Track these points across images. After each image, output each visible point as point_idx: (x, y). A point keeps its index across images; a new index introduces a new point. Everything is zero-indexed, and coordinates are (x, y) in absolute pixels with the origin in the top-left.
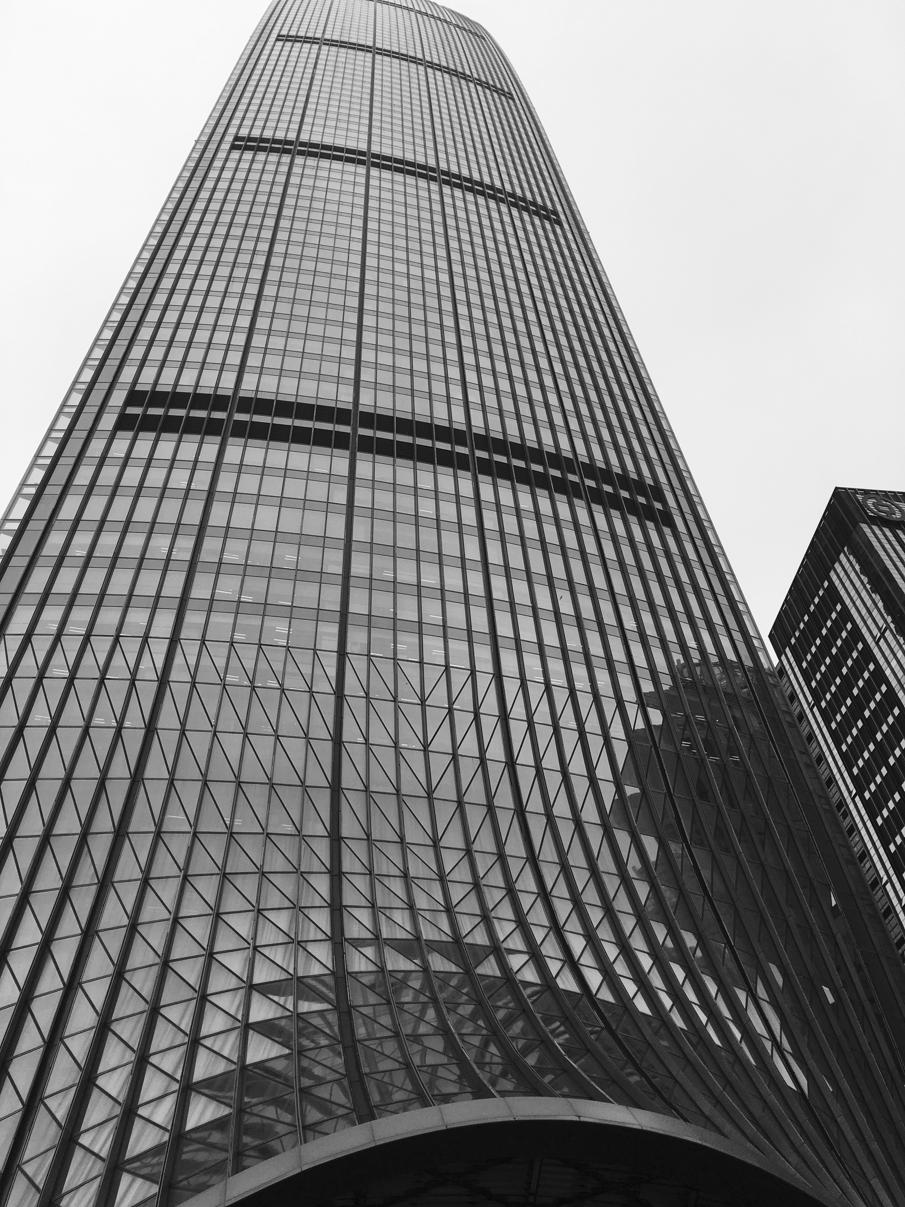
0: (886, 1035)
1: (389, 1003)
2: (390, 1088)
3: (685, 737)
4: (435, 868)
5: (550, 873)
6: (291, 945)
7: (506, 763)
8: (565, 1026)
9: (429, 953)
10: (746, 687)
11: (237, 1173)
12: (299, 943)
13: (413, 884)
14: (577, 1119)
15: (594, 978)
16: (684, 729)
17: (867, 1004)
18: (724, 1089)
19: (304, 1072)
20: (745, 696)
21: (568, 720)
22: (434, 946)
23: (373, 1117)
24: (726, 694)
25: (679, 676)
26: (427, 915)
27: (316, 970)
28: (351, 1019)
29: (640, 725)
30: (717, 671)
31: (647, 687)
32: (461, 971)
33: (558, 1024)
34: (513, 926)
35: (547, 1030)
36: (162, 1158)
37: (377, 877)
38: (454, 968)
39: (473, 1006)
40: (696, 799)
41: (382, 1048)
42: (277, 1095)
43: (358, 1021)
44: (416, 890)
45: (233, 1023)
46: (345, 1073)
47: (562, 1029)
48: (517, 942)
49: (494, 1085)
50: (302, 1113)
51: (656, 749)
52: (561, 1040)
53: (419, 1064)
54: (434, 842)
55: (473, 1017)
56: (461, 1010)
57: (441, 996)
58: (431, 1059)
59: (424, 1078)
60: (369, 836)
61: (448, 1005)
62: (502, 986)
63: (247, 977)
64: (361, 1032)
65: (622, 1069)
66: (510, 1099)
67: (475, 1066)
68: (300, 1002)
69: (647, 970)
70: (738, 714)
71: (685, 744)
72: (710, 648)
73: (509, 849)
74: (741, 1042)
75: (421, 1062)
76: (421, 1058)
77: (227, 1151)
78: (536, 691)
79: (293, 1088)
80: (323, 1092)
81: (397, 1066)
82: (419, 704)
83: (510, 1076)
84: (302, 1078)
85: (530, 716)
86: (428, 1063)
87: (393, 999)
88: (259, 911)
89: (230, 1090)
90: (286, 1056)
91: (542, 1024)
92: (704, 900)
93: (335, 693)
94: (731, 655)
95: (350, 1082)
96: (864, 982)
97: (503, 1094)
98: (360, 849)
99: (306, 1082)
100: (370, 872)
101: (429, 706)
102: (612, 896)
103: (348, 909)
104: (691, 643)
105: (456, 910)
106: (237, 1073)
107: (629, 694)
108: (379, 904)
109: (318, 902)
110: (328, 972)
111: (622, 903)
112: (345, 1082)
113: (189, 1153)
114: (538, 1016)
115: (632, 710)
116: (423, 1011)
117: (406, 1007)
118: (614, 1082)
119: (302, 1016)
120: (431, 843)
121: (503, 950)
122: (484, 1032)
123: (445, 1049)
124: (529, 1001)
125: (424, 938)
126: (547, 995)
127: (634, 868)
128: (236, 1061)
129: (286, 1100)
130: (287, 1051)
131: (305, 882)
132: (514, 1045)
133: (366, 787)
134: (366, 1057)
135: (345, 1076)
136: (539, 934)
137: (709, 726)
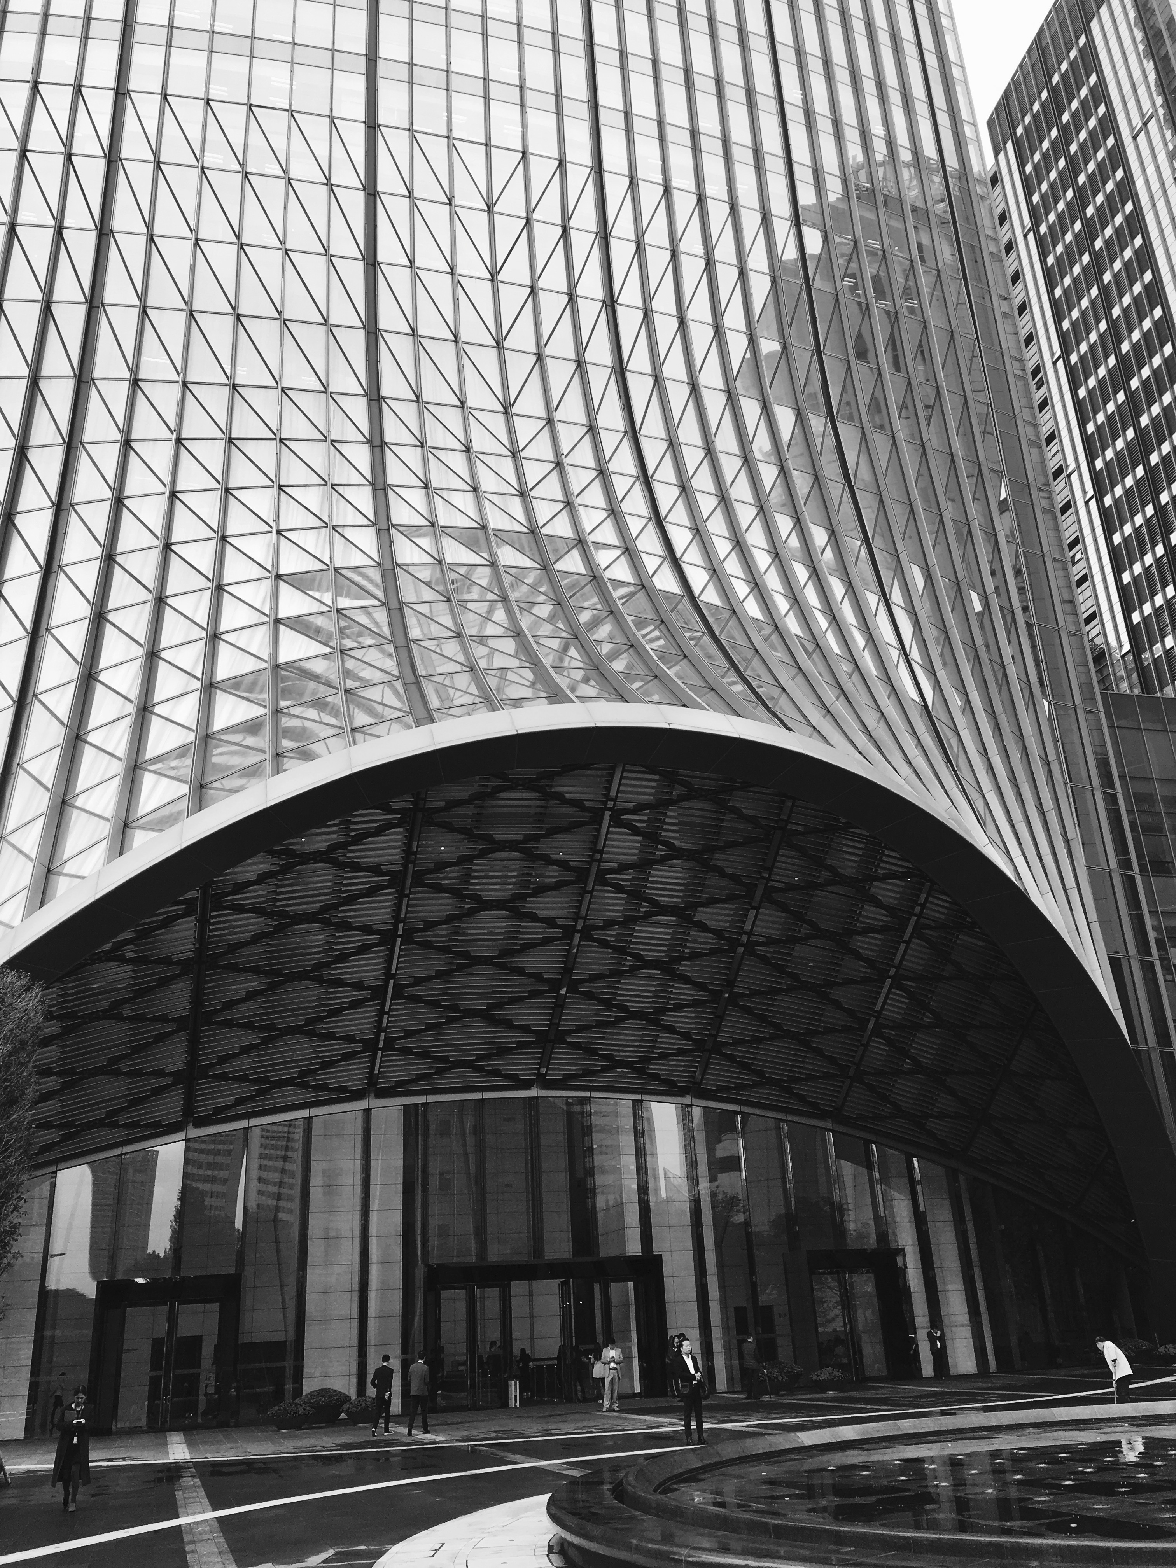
0: (1034, 647)
1: (449, 600)
2: (451, 691)
3: (849, 272)
4: (506, 442)
5: (654, 450)
6: (324, 530)
7: (604, 302)
8: (661, 631)
9: (498, 547)
10: (943, 201)
11: (278, 773)
12: (334, 528)
13: (477, 461)
14: (667, 726)
15: (698, 578)
16: (849, 261)
17: (1019, 613)
18: (837, 699)
19: (348, 674)
20: (939, 212)
21: (691, 243)
22: (505, 538)
23: (432, 721)
24: (915, 210)
25: (853, 180)
26: (495, 499)
27: (358, 560)
28: (403, 617)
29: (790, 253)
30: (906, 174)
31: (807, 196)
32: (538, 566)
33: (652, 627)
34: (604, 514)
35: (639, 634)
36: (189, 761)
37: (431, 450)
38: (529, 563)
39: (551, 607)
40: (852, 358)
41: (441, 650)
42: (318, 696)
43: (412, 621)
44: (480, 467)
45: (259, 618)
46: (398, 675)
47: (656, 633)
48: (608, 534)
49: (573, 690)
50: (349, 715)
51: (808, 286)
52: (655, 645)
53: (486, 667)
54: (505, 408)
55: (551, 619)
56: (536, 610)
57: (513, 596)
58: (499, 661)
59: (493, 682)
60: (418, 397)
61: (522, 605)
62: (587, 584)
63: (273, 566)
64: (415, 633)
65: (723, 677)
66: (590, 705)
67: (551, 671)
68: (339, 599)
69: (763, 570)
70: (926, 241)
71: (848, 282)
72: (902, 137)
73: (602, 420)
74: (863, 650)
75: (488, 664)
76: (488, 661)
77: (265, 753)
78: (650, 195)
79: (337, 689)
80: (374, 694)
81: (459, 668)
82: (484, 210)
83: (592, 683)
84: (347, 680)
85: (640, 234)
86: (496, 665)
87: (455, 597)
88: (280, 487)
89: (261, 692)
90: (325, 656)
91: (633, 628)
92: (844, 488)
93: (364, 189)
94: (929, 150)
95: (405, 685)
96: (1021, 590)
97: (583, 699)
98: (409, 412)
99: (350, 684)
100: (422, 443)
101: (499, 213)
102: (729, 482)
103: (394, 488)
104: (877, 128)
105: (532, 494)
106: (269, 673)
107: (780, 206)
108: (434, 484)
109: (357, 479)
110: (373, 563)
111: (741, 491)
112: (398, 685)
113: (219, 757)
114: (629, 619)
115: (782, 228)
116: (490, 611)
117: (470, 605)
118: (712, 689)
119: (343, 612)
120: (501, 409)
121: (590, 544)
122: (564, 635)
123: (517, 651)
124: (619, 603)
125: (492, 527)
126: (641, 595)
127: (760, 450)
128: (266, 658)
129: (329, 702)
130: (328, 650)
131: (338, 453)
132: (598, 648)
133: (413, 330)
134: (422, 660)
135: (399, 677)
136: (634, 526)
137: (884, 256)
